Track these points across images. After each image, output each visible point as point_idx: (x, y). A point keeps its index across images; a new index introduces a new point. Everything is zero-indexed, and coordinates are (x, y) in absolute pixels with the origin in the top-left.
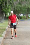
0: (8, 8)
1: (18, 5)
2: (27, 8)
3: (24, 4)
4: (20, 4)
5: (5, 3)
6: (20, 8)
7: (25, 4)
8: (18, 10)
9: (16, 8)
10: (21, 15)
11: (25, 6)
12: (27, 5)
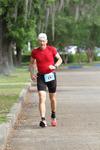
0: (27, 28)
1: (59, 17)
2: (89, 27)
3: (80, 12)
4: (67, 12)
5: (16, 11)
6: (68, 26)
7: (83, 13)
8: (59, 34)
9: (53, 28)
10: (69, 51)
11: (85, 20)
12: (89, 16)
